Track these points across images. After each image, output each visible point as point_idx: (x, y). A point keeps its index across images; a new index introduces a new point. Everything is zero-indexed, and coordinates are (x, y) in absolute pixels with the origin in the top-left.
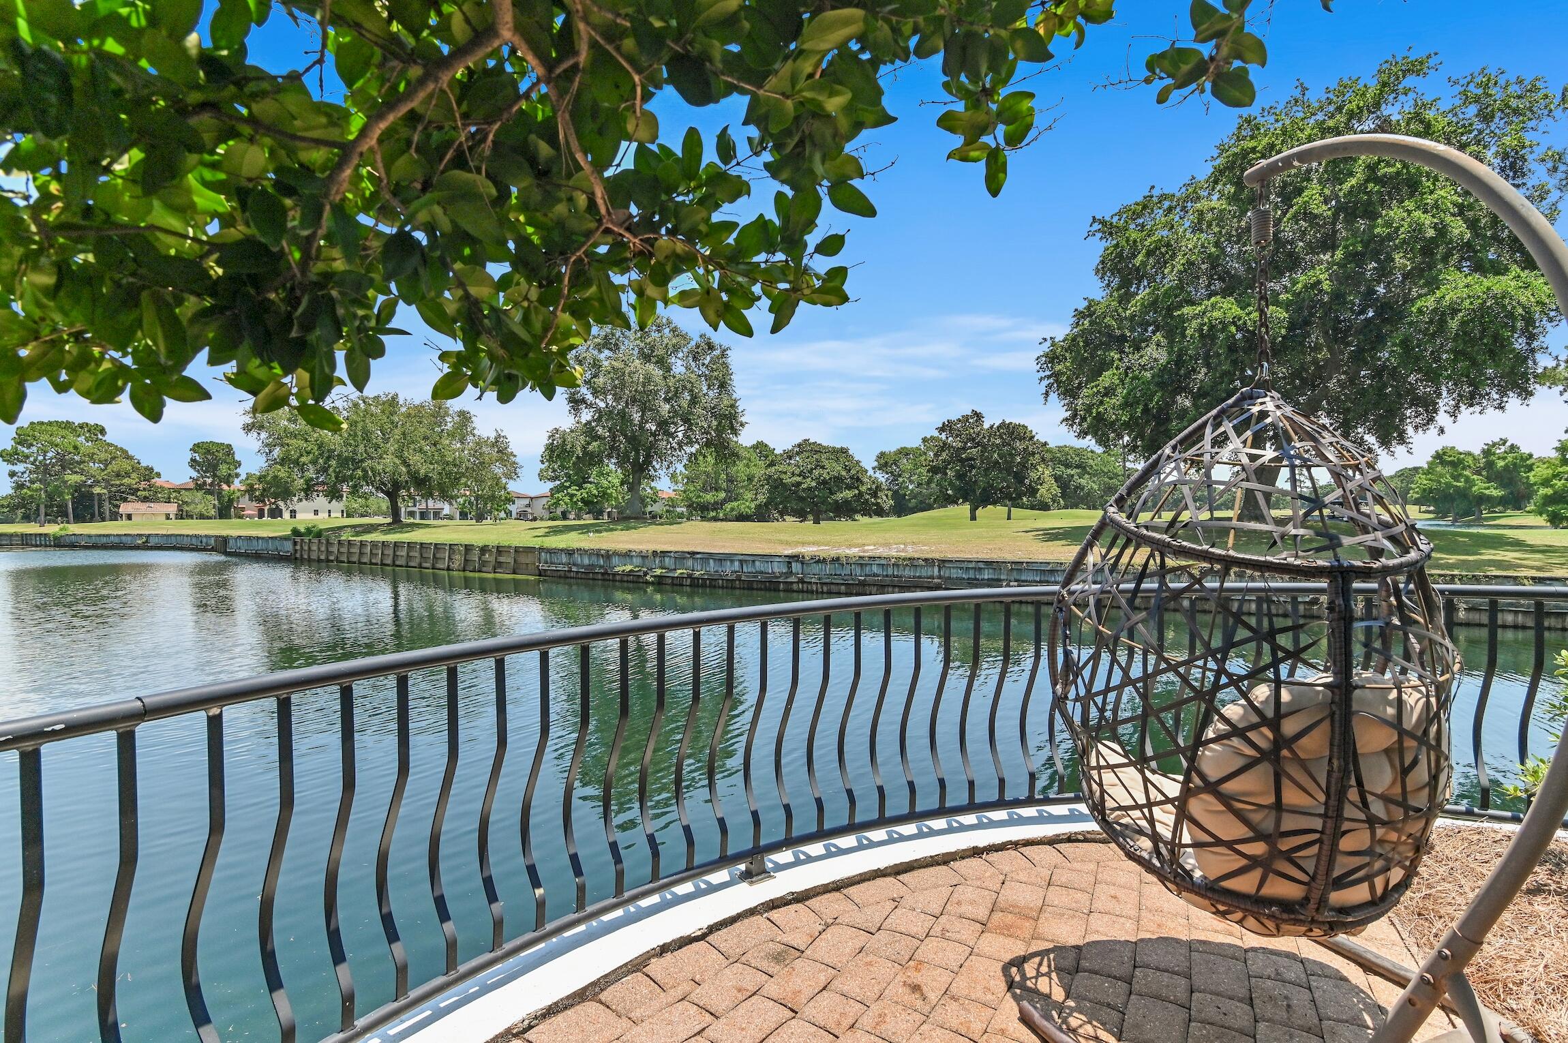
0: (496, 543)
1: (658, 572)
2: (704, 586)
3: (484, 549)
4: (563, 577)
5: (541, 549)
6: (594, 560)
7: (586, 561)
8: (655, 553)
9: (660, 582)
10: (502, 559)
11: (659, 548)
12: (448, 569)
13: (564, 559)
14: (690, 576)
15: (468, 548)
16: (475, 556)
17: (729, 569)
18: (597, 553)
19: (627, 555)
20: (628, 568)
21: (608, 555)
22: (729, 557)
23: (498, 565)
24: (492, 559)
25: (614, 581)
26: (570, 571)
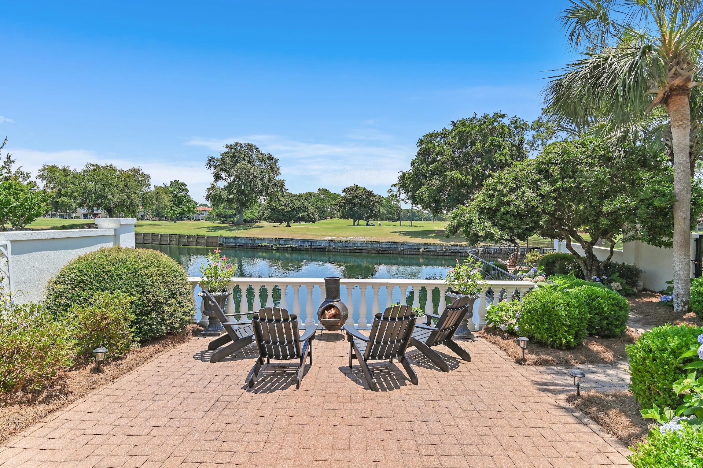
0: (196, 234)
1: (278, 246)
2: (296, 250)
3: (189, 237)
4: (233, 247)
5: (221, 237)
6: (247, 241)
7: (243, 241)
8: (276, 239)
9: (278, 249)
10: (199, 240)
11: (278, 237)
12: (169, 244)
13: (232, 240)
14: (291, 247)
15: (180, 236)
16: (185, 240)
17: (307, 245)
18: (250, 239)
19: (264, 240)
20: (265, 244)
21: (254, 239)
22: (307, 241)
23: (197, 243)
24: (195, 240)
25: (257, 249)
26: (236, 245)
